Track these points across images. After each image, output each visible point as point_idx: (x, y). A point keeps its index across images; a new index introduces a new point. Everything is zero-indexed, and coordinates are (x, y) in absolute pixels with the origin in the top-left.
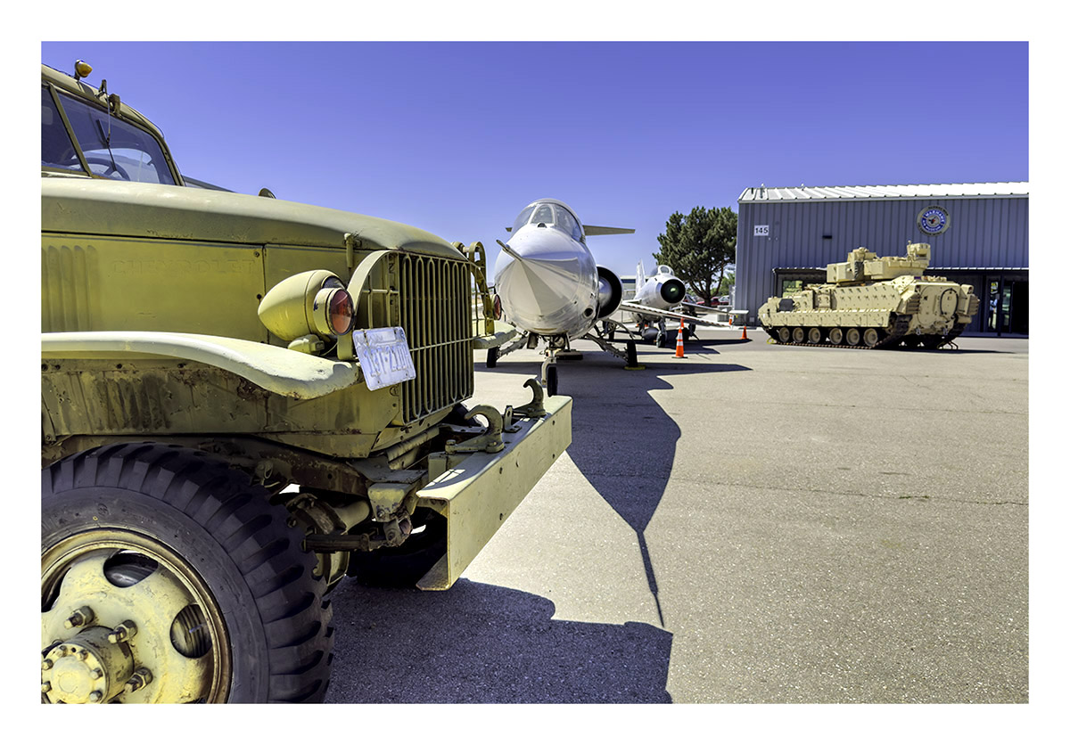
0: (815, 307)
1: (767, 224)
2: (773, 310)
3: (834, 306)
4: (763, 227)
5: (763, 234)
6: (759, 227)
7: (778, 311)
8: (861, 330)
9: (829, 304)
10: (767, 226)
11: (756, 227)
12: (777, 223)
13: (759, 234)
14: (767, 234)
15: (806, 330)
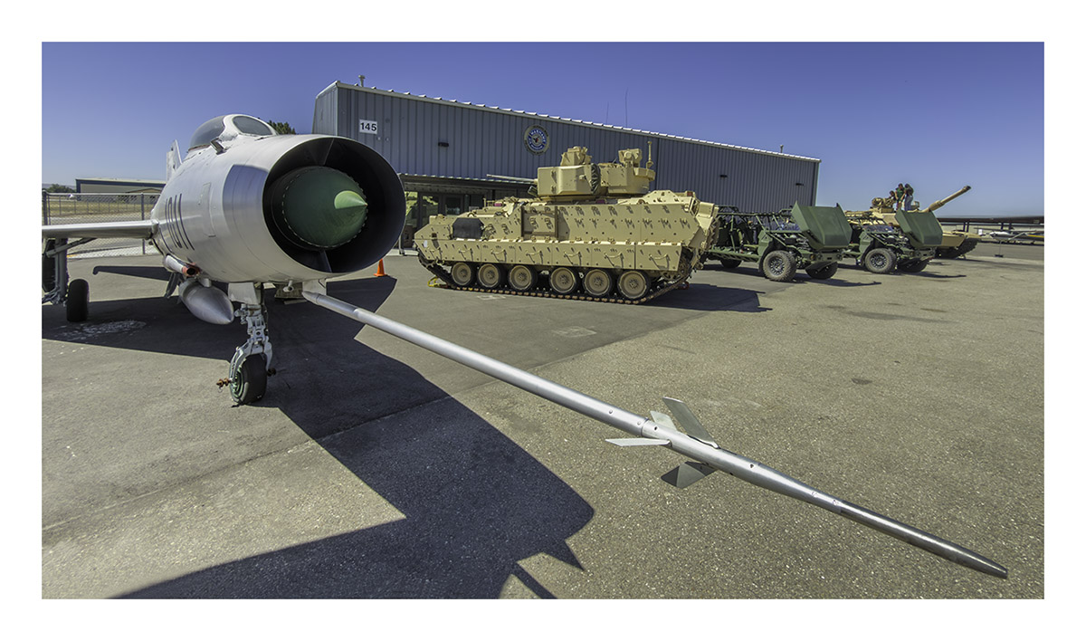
0: (525, 233)
1: (375, 120)
2: (443, 236)
3: (562, 233)
4: (371, 123)
5: (370, 131)
6: (366, 122)
7: (452, 237)
8: (614, 274)
9: (553, 230)
10: (375, 123)
11: (361, 121)
12: (387, 121)
13: (366, 131)
14: (375, 132)
15: (504, 269)
